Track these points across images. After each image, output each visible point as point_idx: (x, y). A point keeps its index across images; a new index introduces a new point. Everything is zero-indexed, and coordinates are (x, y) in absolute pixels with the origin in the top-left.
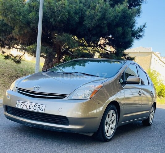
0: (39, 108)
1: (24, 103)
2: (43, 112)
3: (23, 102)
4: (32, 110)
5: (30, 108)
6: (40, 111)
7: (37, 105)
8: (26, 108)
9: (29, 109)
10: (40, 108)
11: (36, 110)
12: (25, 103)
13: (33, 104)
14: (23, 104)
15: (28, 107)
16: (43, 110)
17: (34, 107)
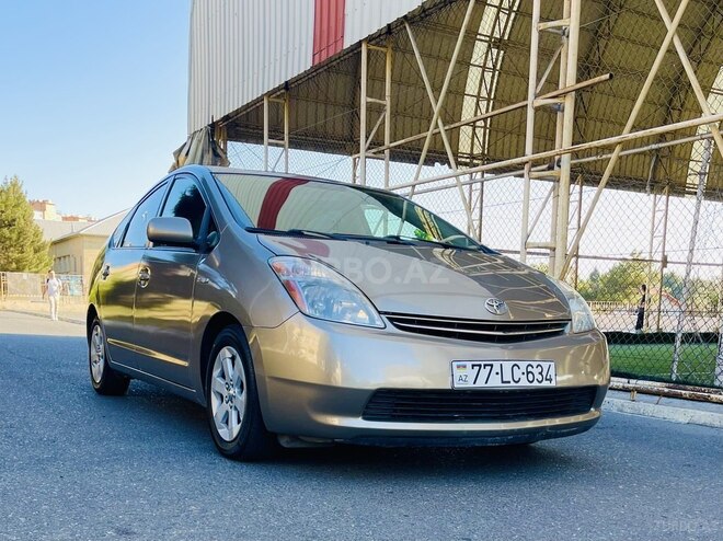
0: (541, 373)
1: (488, 368)
2: (553, 384)
3: (482, 363)
4: (524, 383)
5: (516, 380)
6: (546, 384)
7: (535, 364)
8: (503, 382)
9: (512, 384)
10: (544, 374)
11: (535, 384)
12: (492, 366)
13: (523, 365)
14: (484, 372)
15: (507, 377)
16: (553, 377)
17: (528, 373)
